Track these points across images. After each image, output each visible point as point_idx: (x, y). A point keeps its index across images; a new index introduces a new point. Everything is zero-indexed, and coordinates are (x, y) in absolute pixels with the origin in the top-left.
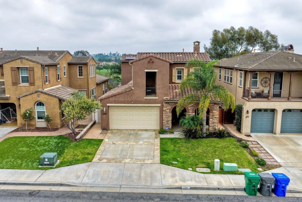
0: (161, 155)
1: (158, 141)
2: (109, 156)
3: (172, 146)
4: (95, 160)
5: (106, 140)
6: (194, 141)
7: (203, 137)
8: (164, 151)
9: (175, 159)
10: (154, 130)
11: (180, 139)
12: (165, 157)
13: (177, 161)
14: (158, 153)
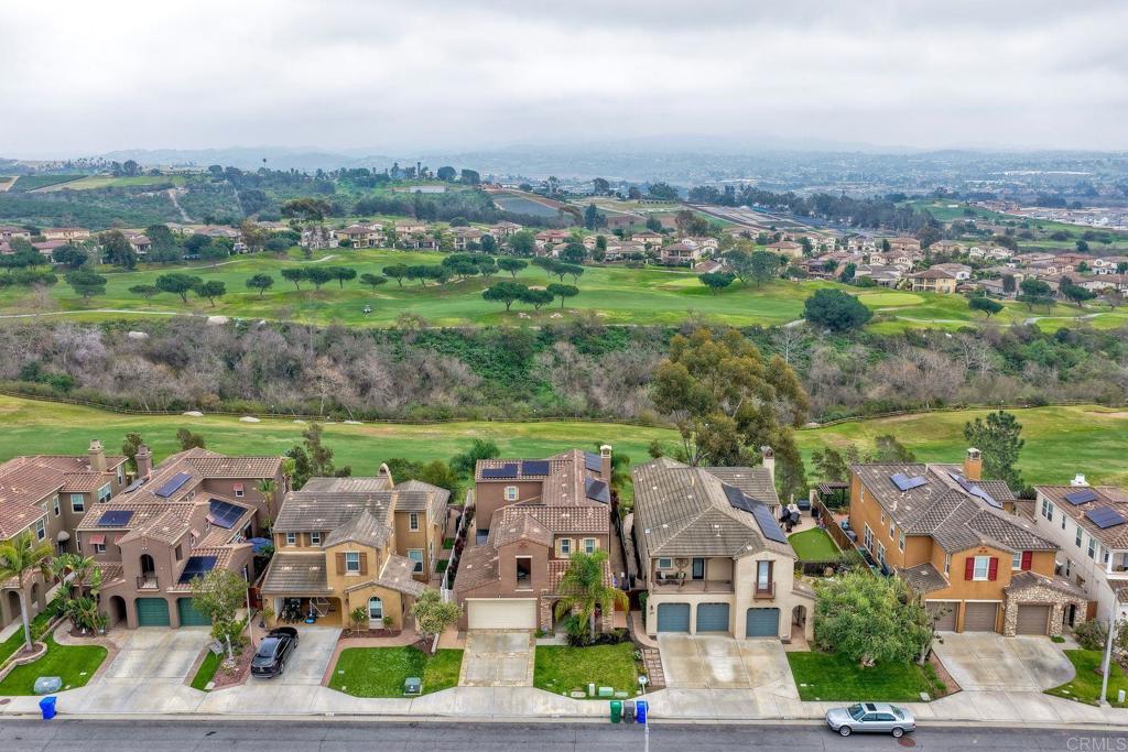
0: (536, 674)
1: (533, 651)
2: (475, 678)
3: (550, 660)
4: (461, 683)
5: (467, 651)
6: (577, 650)
7: (591, 645)
8: (539, 669)
9: (550, 681)
10: (530, 630)
11: (561, 647)
12: (540, 677)
13: (553, 683)
14: (531, 672)
